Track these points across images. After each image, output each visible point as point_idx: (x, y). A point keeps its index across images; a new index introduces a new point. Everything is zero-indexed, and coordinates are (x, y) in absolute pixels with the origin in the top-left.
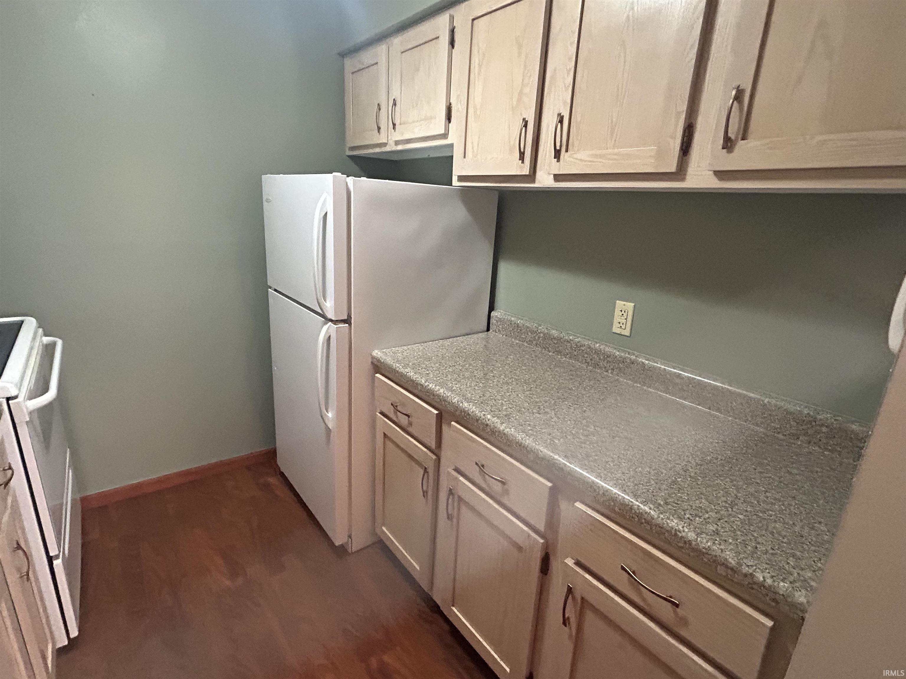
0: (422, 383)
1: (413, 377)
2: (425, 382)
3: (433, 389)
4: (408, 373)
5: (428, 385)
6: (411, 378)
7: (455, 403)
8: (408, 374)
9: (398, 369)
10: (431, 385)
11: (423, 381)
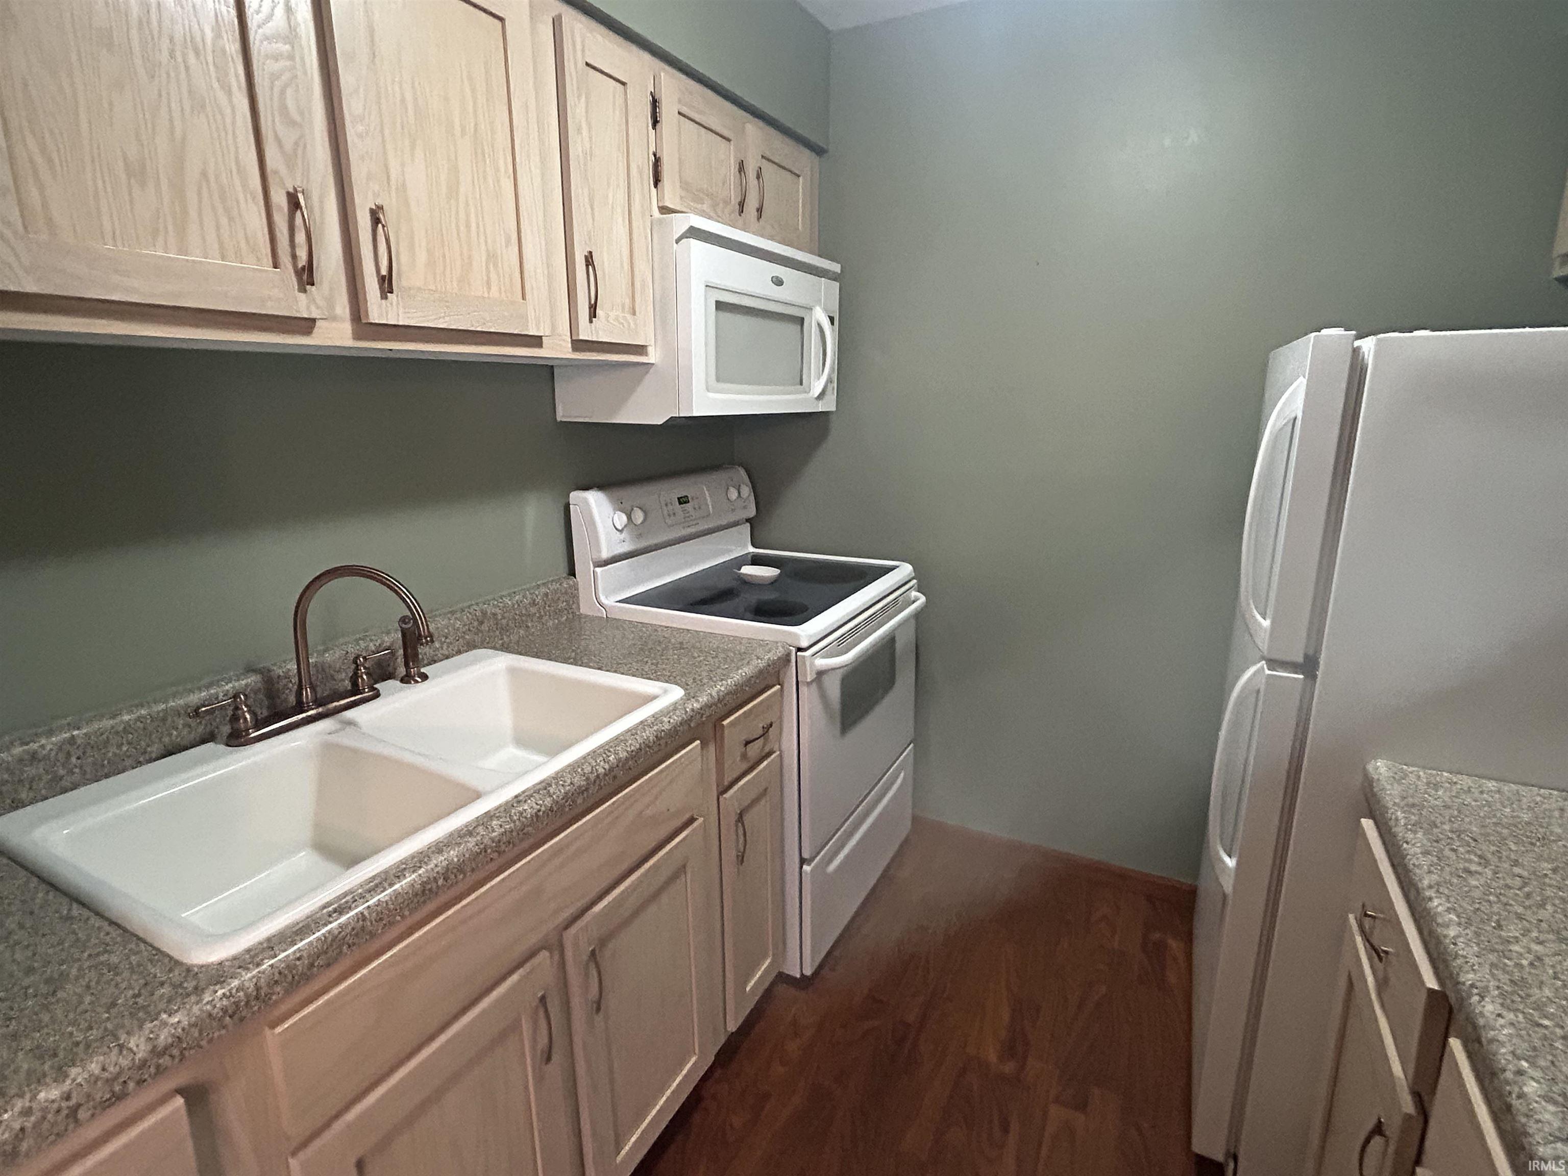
0: (1420, 885)
1: (1410, 860)
2: (1430, 887)
3: (1436, 914)
4: (1407, 843)
5: (1430, 899)
6: (1406, 860)
7: (1464, 984)
8: (1405, 845)
9: (1392, 823)
10: (1436, 902)
11: (1426, 882)
